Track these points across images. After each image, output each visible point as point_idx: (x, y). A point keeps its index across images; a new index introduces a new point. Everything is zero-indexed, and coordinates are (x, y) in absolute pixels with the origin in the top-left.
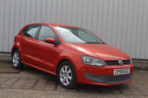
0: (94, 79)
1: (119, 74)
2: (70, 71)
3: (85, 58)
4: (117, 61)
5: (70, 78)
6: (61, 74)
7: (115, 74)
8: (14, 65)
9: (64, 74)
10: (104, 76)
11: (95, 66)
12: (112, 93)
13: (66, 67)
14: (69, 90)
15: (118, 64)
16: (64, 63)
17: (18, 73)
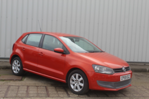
0: (105, 86)
1: (124, 80)
2: (81, 79)
3: (96, 67)
4: (121, 69)
5: (82, 85)
6: (71, 82)
7: (121, 80)
8: (15, 72)
9: (75, 82)
10: (113, 83)
11: (105, 73)
12: (118, 96)
13: (77, 75)
14: (81, 96)
15: (122, 71)
16: (74, 71)
17: (21, 80)
